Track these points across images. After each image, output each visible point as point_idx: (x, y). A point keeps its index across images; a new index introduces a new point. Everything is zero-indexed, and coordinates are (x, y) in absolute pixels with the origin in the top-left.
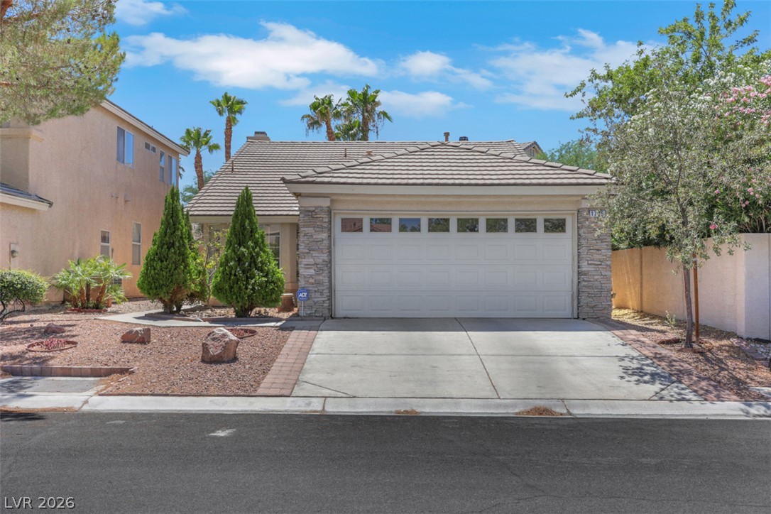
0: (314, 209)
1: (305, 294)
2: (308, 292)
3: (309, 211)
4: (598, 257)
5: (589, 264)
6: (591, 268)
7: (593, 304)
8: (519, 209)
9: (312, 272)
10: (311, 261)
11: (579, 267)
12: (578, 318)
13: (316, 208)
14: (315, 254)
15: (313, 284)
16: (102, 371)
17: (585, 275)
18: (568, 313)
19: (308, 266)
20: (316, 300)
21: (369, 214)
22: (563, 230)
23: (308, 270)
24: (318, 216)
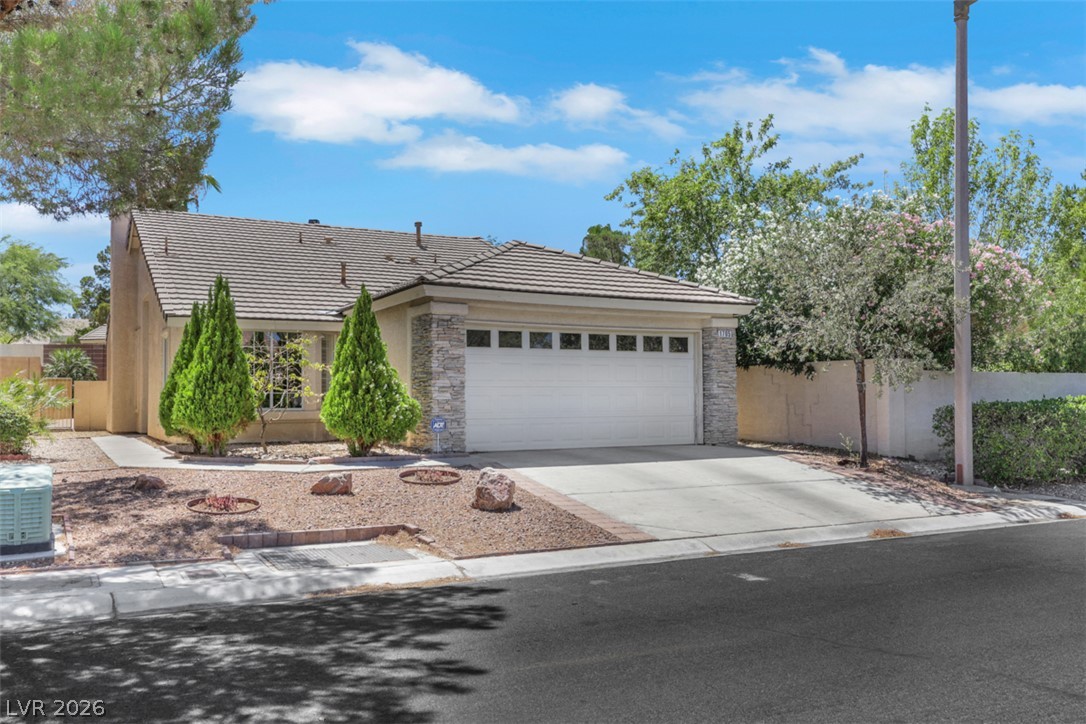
0: (449, 317)
1: (442, 424)
2: (445, 421)
3: (443, 320)
4: (726, 379)
5: (719, 387)
6: (721, 391)
7: (722, 429)
8: (650, 326)
9: (447, 396)
10: (447, 383)
11: (704, 390)
12: (704, 444)
13: (453, 316)
14: (450, 373)
15: (449, 411)
16: (362, 532)
17: (715, 397)
18: (691, 439)
19: (442, 389)
20: (452, 431)
21: (498, 326)
22: (685, 350)
23: (442, 394)
24: (455, 327)
